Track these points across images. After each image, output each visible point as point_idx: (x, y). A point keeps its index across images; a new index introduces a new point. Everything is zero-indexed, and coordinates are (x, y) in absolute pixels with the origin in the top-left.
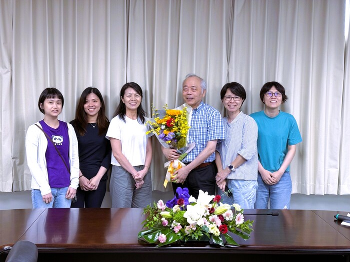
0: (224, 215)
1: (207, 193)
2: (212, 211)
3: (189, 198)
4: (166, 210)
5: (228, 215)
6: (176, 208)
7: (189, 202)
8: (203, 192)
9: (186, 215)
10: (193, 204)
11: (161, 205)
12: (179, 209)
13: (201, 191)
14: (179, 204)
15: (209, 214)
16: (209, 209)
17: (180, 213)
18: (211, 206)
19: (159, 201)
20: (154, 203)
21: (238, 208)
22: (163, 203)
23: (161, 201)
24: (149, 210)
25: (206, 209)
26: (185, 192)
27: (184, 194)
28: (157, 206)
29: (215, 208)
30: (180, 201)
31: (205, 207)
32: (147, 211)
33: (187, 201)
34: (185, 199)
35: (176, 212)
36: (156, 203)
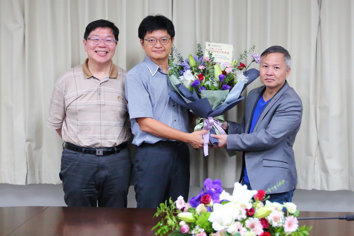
0: (270, 219)
1: (245, 186)
2: (250, 213)
3: (220, 193)
4: (188, 211)
5: (276, 219)
6: (201, 207)
7: (221, 200)
8: (240, 185)
9: (212, 217)
10: (222, 202)
11: (181, 203)
12: (205, 209)
13: (237, 185)
14: (203, 203)
15: (245, 217)
16: (247, 210)
17: (205, 215)
18: (249, 207)
19: (178, 198)
20: (171, 201)
21: (292, 208)
22: (183, 201)
23: (181, 198)
24: (164, 211)
25: (241, 209)
26: (216, 186)
27: (215, 189)
28: (175, 205)
29: (256, 208)
30: (205, 198)
31: (241, 206)
32: (161, 211)
33: (218, 198)
34: (215, 195)
35: (201, 213)
36: (173, 202)
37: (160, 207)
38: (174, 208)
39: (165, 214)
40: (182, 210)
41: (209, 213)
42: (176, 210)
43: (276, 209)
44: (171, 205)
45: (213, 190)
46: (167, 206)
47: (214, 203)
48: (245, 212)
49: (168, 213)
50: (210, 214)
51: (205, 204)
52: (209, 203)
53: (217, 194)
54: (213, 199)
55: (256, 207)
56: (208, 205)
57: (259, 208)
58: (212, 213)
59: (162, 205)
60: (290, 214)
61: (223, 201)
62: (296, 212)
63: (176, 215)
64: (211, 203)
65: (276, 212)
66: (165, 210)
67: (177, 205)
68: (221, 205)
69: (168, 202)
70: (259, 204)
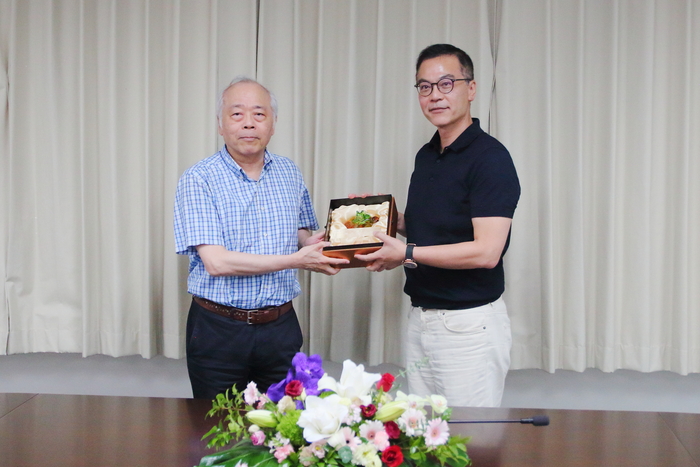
0: (401, 422)
1: (361, 367)
2: (368, 413)
3: (320, 377)
4: (265, 407)
5: (413, 423)
6: (286, 401)
7: (319, 389)
8: (353, 364)
9: (304, 419)
10: (322, 393)
11: (253, 395)
12: (292, 405)
13: (348, 364)
14: (289, 395)
15: (359, 419)
16: (362, 407)
17: (292, 415)
18: (367, 402)
20: (235, 391)
21: (440, 405)
22: (256, 390)
23: (252, 385)
24: (223, 407)
25: (353, 406)
26: (313, 365)
27: (312, 370)
28: (243, 397)
29: (380, 405)
30: (292, 385)
31: (354, 401)
32: (217, 408)
33: (315, 386)
34: (310, 382)
35: (285, 412)
36: (239, 391)
37: (216, 400)
38: (240, 402)
39: (226, 412)
40: (256, 406)
41: (298, 411)
42: (243, 405)
43: (414, 406)
44: (235, 396)
45: (308, 372)
46: (230, 399)
47: (308, 395)
48: (360, 410)
49: (230, 411)
50: (300, 414)
51: (292, 396)
52: (299, 395)
53: (314, 380)
54: (307, 388)
55: (379, 401)
56: (298, 398)
57: (384, 404)
58: (303, 413)
59: (220, 396)
60: (437, 416)
61: (324, 390)
62: (446, 411)
63: (243, 413)
64: (304, 395)
65: (414, 410)
66: (226, 405)
67: (246, 397)
68: (319, 398)
69: (231, 392)
70: (385, 397)
